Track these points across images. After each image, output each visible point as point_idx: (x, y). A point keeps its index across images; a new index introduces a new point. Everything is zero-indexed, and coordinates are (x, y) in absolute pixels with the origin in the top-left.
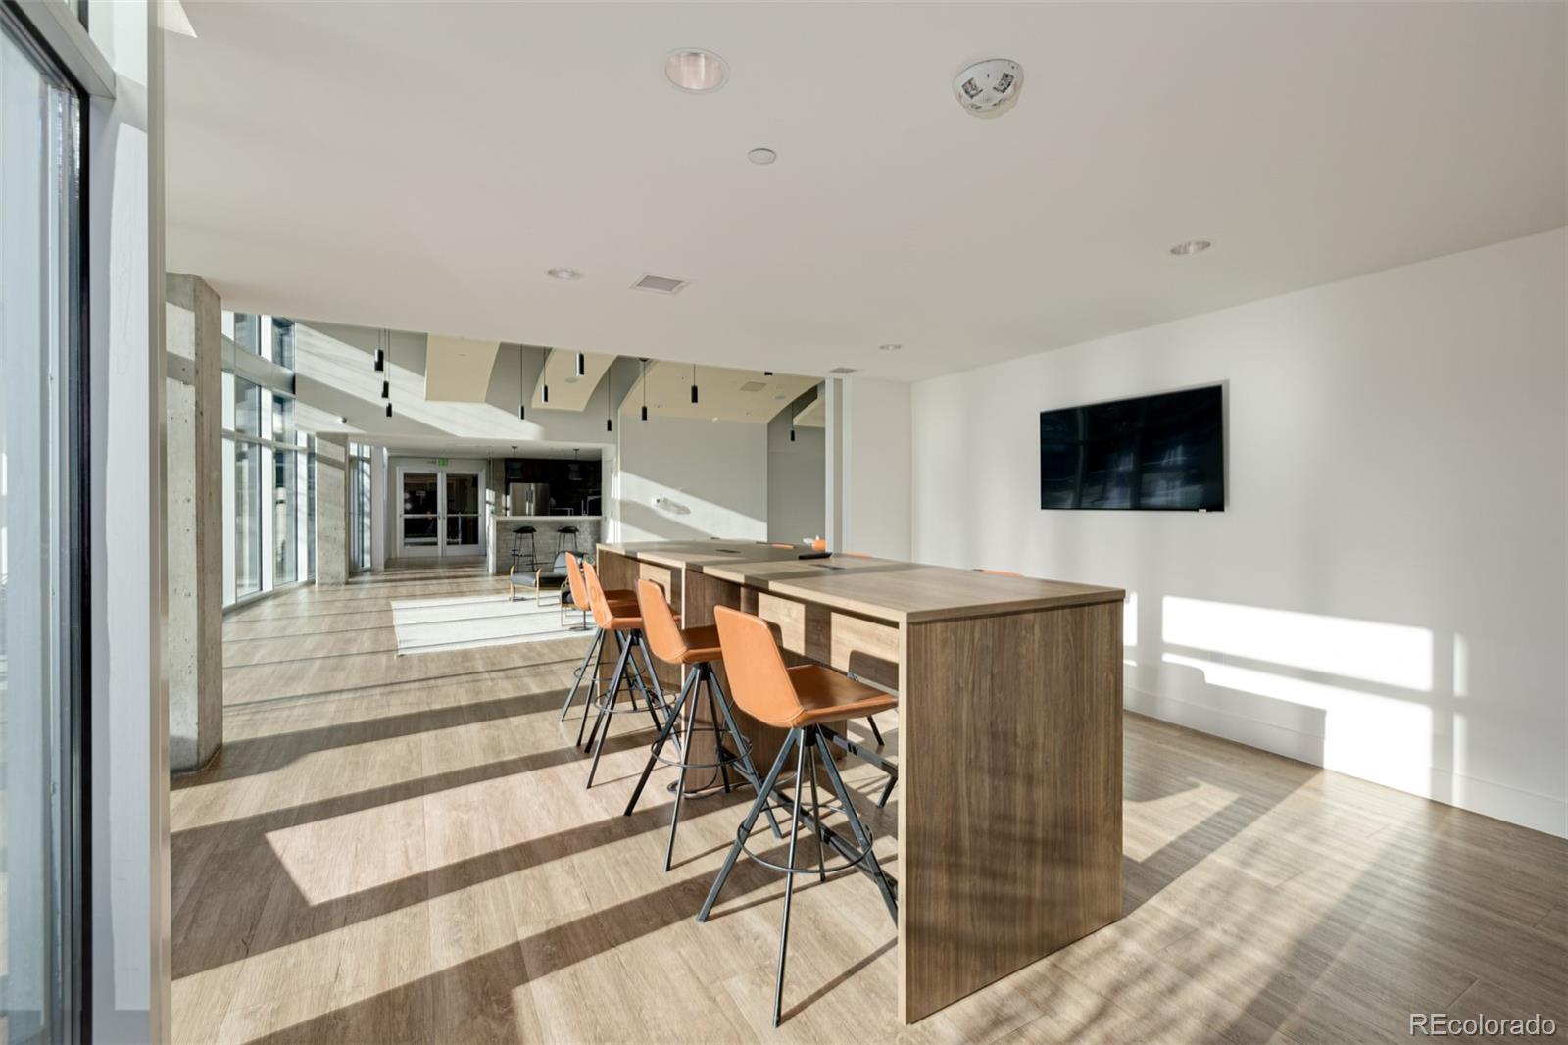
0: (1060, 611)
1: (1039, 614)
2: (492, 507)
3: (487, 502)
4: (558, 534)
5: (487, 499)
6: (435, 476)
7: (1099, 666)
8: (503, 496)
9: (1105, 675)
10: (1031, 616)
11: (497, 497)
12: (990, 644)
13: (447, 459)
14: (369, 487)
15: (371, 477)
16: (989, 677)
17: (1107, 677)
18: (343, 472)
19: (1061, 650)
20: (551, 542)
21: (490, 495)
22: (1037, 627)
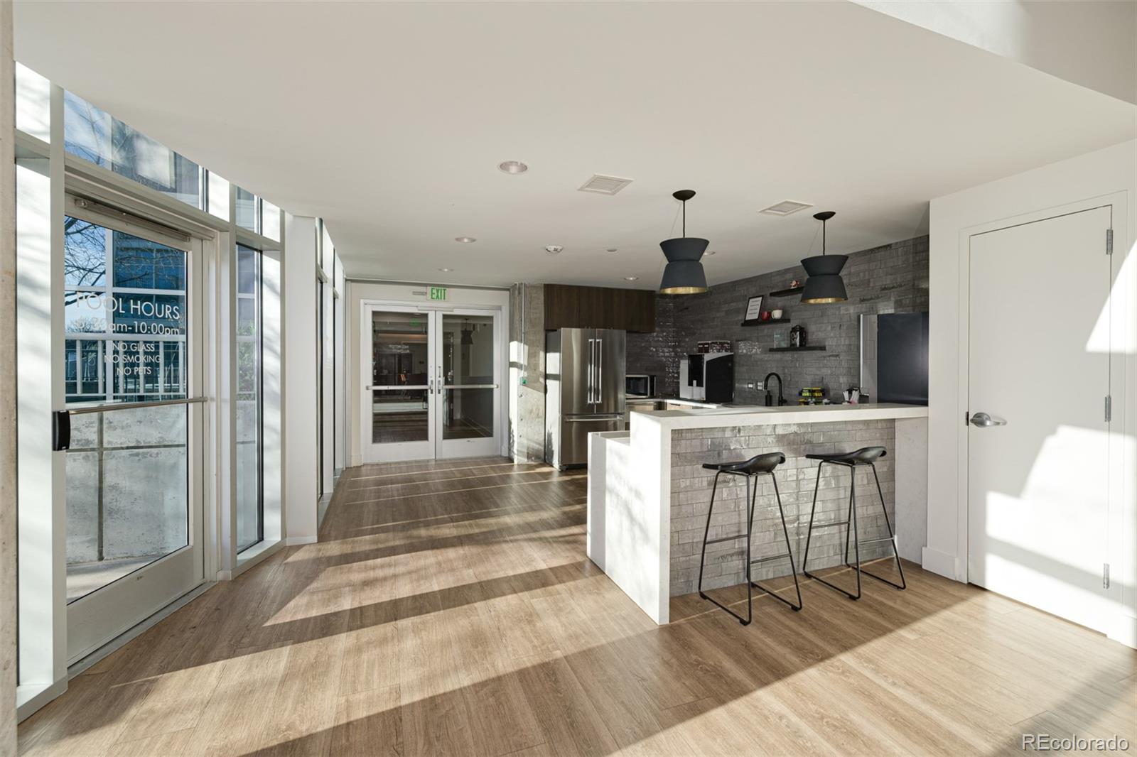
2: (523, 374)
3: (512, 365)
5: (513, 358)
6: (426, 316)
8: (542, 354)
11: (532, 355)
14: (277, 326)
15: (282, 296)
21: (517, 351)
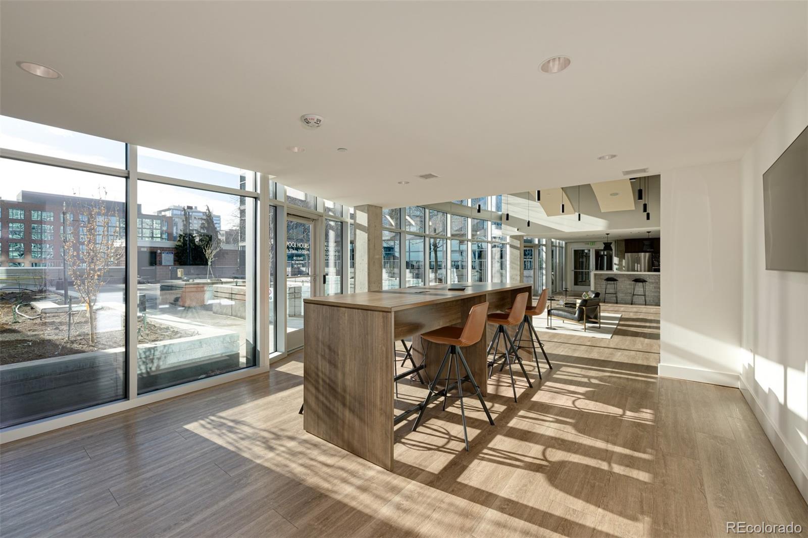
0: (357, 310)
1: (347, 309)
4: (633, 282)
6: (589, 251)
7: (377, 341)
9: (380, 346)
10: (344, 309)
12: (328, 315)
13: (595, 242)
16: (328, 328)
17: (381, 347)
18: (519, 251)
19: (357, 327)
20: (628, 287)
22: (346, 314)
